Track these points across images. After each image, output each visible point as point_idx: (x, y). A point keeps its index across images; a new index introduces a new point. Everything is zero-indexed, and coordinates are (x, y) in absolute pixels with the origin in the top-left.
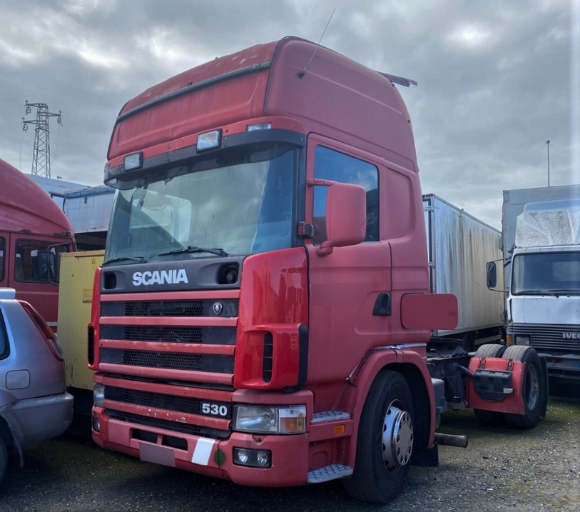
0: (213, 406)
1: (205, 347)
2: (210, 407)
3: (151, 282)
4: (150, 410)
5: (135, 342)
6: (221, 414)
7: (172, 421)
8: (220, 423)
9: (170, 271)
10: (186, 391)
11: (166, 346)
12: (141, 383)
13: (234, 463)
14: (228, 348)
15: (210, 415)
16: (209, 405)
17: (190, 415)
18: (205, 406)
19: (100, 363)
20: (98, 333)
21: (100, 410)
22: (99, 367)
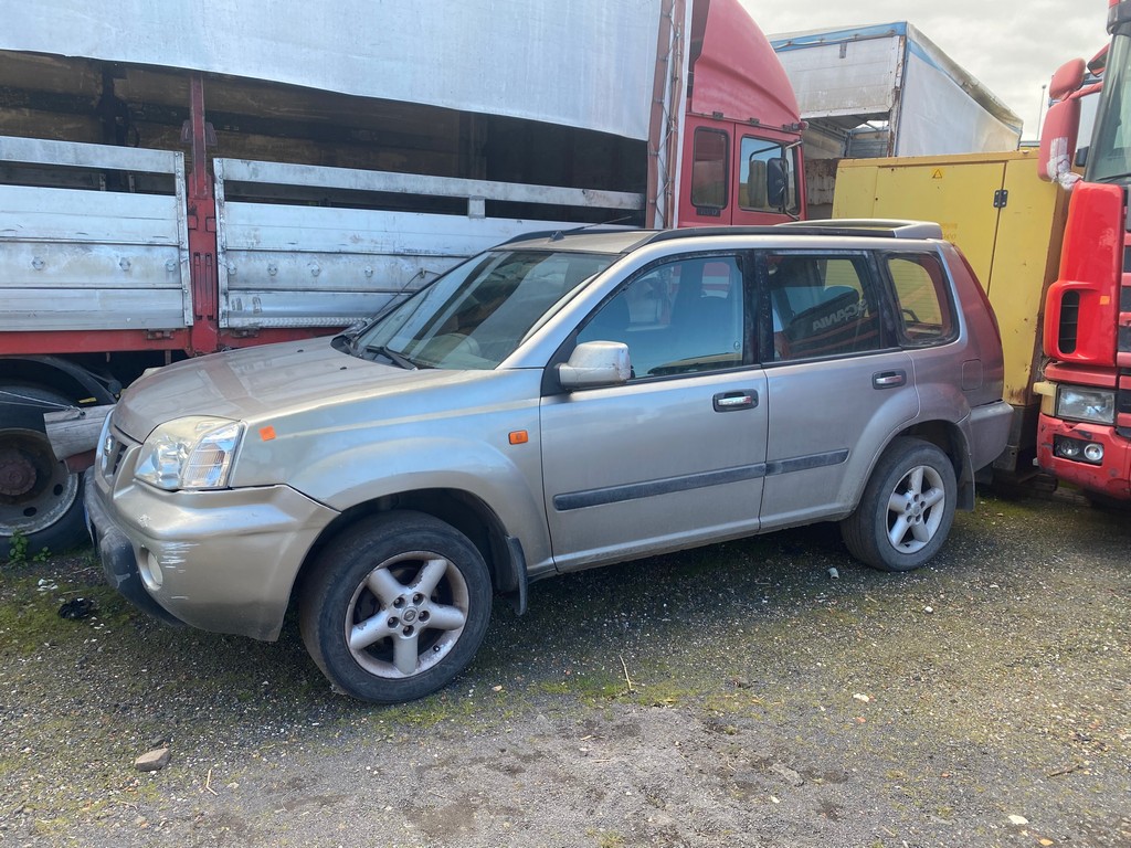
19: (1119, 354)
20: (1113, 301)
21: (1106, 431)
22: (1118, 360)
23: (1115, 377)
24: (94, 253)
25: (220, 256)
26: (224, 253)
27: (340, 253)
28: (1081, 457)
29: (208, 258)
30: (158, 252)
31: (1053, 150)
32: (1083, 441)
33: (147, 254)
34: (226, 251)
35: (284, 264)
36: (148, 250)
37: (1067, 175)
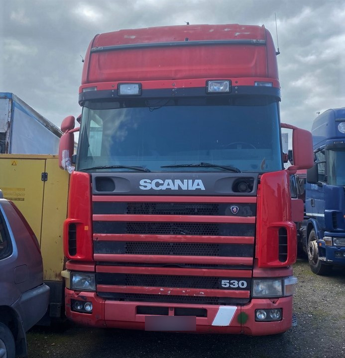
0: (232, 282)
1: (224, 239)
2: (229, 283)
3: (164, 188)
4: (161, 289)
5: (142, 236)
6: (241, 286)
7: (189, 296)
8: (241, 294)
9: (185, 181)
10: (205, 272)
11: (181, 238)
12: (150, 268)
13: (256, 321)
14: (248, 239)
15: (229, 288)
16: (228, 281)
17: (208, 290)
18: (223, 282)
19: (95, 255)
20: (90, 228)
21: (92, 295)
22: (94, 257)
23: (94, 266)
28: (83, 310)
31: (63, 155)
32: (84, 301)
37: (70, 167)
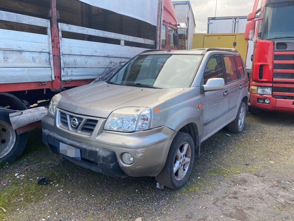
19: (274, 79)
20: (272, 67)
23: (272, 84)
24: (24, 54)
25: (61, 56)
26: (62, 55)
27: (92, 56)
28: (264, 102)
29: (58, 57)
30: (43, 54)
31: (250, 33)
32: (265, 99)
33: (40, 55)
34: (63, 54)
35: (78, 59)
36: (40, 54)
